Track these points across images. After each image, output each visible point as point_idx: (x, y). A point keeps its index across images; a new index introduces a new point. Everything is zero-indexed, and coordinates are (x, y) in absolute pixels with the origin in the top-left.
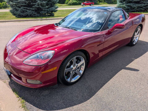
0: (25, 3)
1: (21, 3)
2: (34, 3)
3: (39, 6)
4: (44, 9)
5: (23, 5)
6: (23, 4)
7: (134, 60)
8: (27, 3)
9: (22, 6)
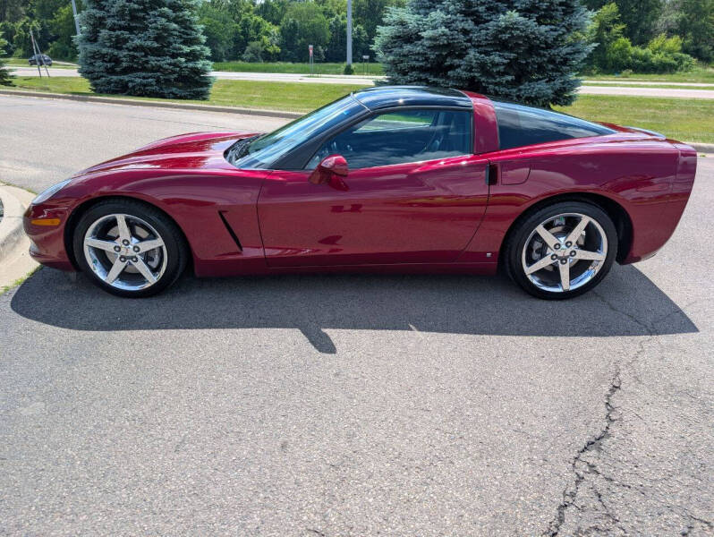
0: (427, 59)
1: (413, 57)
2: (456, 61)
3: (470, 71)
4: (491, 86)
5: (417, 64)
6: (418, 60)
7: (411, 330)
8: (432, 57)
9: (413, 69)
